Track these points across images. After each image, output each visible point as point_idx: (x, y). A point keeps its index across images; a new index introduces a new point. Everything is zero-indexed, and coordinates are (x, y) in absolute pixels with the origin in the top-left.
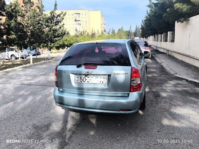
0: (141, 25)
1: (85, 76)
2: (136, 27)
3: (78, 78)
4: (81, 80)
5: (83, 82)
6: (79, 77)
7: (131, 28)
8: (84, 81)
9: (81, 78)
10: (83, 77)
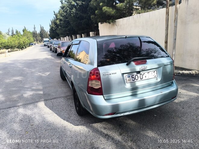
0: (50, 26)
1: (137, 73)
2: (41, 28)
3: (129, 77)
4: (133, 79)
5: (135, 80)
6: (131, 76)
7: (35, 28)
8: (137, 79)
9: (133, 77)
10: (135, 75)
